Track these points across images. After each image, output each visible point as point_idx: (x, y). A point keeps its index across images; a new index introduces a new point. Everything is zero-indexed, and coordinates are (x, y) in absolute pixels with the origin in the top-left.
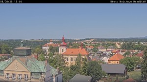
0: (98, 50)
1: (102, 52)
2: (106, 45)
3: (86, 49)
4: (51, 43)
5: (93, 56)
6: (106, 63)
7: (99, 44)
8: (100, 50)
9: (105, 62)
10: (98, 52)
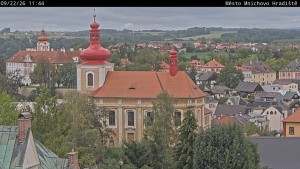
0: (242, 78)
1: (259, 88)
2: (277, 56)
3: (192, 75)
4: (43, 47)
5: (222, 102)
6: (275, 133)
7: (246, 54)
8: (250, 77)
9: (272, 128)
10: (239, 88)
